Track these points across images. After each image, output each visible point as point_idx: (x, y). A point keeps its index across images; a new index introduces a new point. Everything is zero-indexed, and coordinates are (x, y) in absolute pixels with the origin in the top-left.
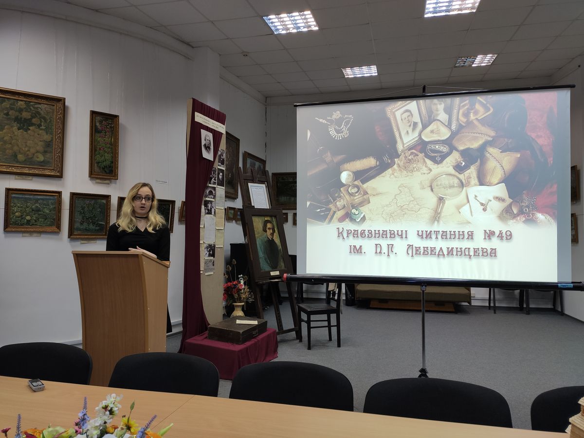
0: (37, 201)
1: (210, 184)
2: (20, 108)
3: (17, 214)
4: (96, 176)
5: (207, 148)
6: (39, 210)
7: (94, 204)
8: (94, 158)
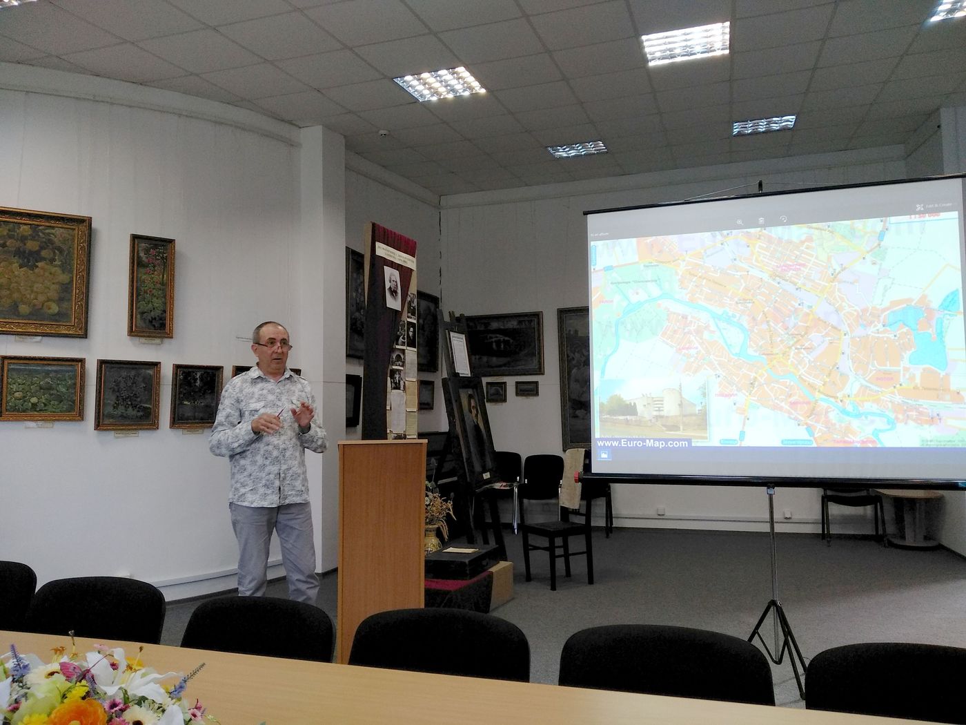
0: (48, 373)
1: (397, 344)
2: (22, 236)
3: (17, 395)
4: (140, 334)
5: (393, 292)
6: (50, 388)
7: (135, 376)
8: (136, 306)
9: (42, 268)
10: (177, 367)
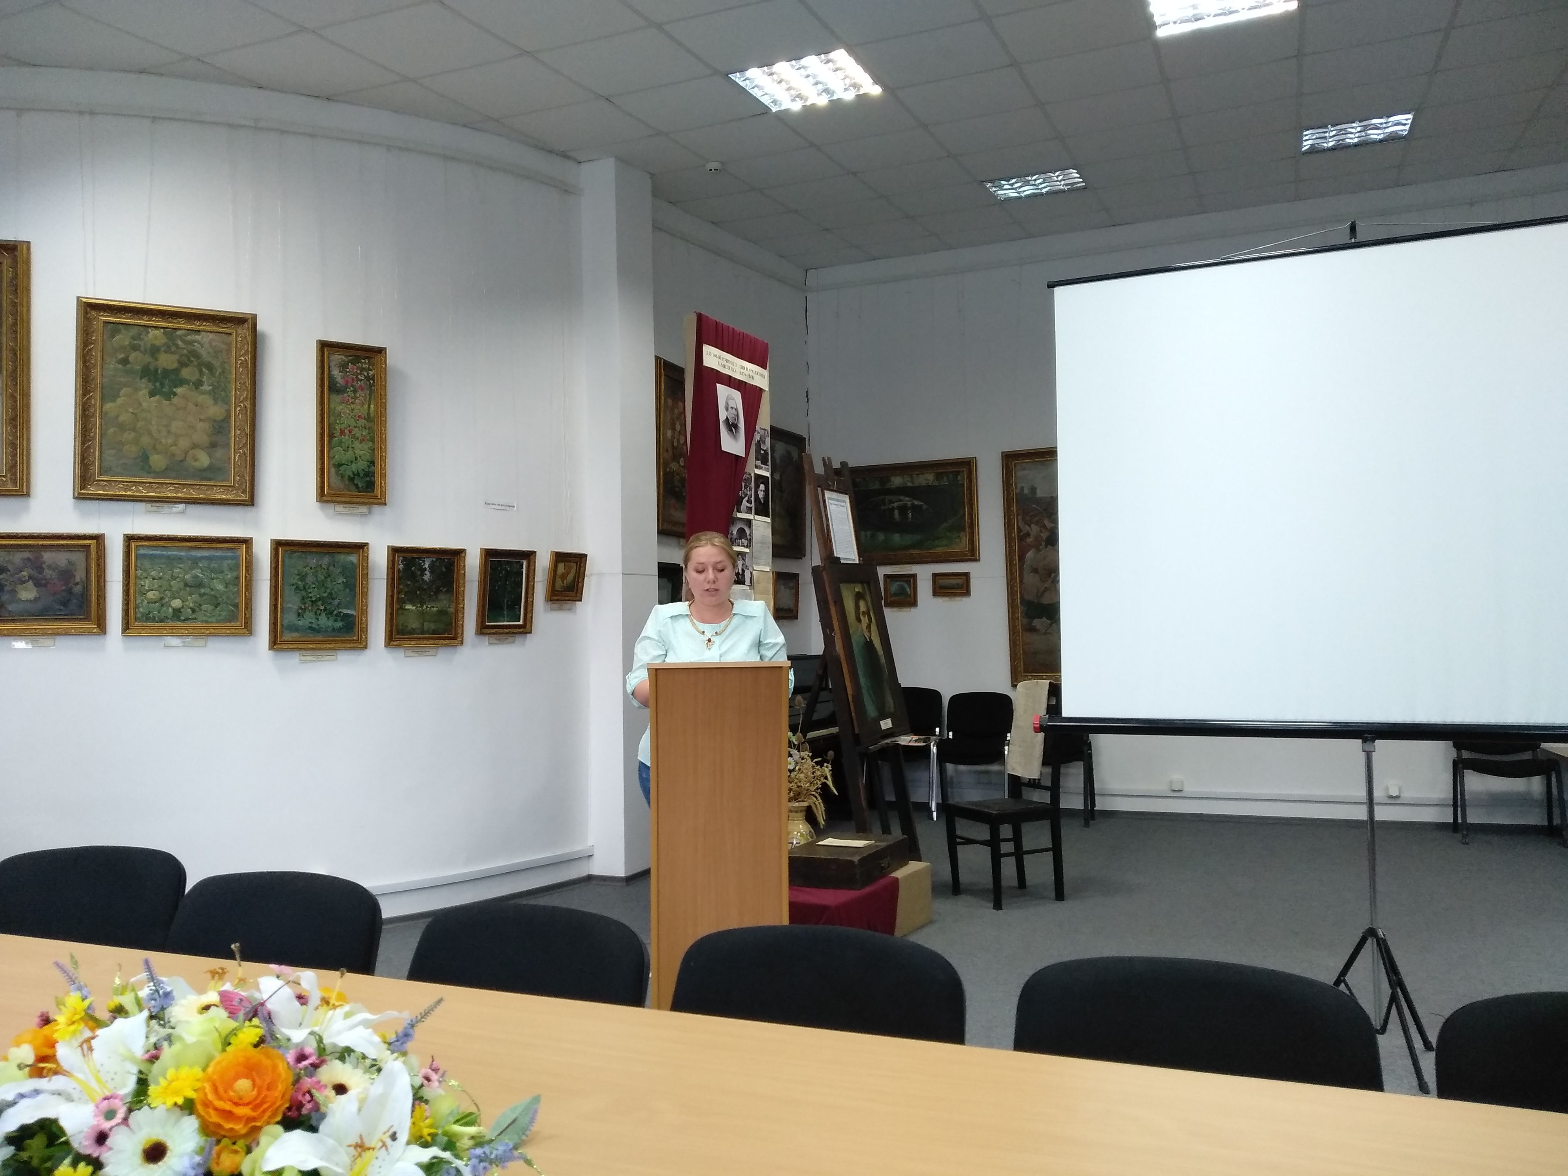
0: (195, 561)
1: (739, 511)
2: (153, 345)
3: (151, 595)
4: (334, 499)
5: (732, 427)
6: (200, 585)
7: (329, 565)
8: (329, 452)
9: (184, 397)
10: (395, 551)
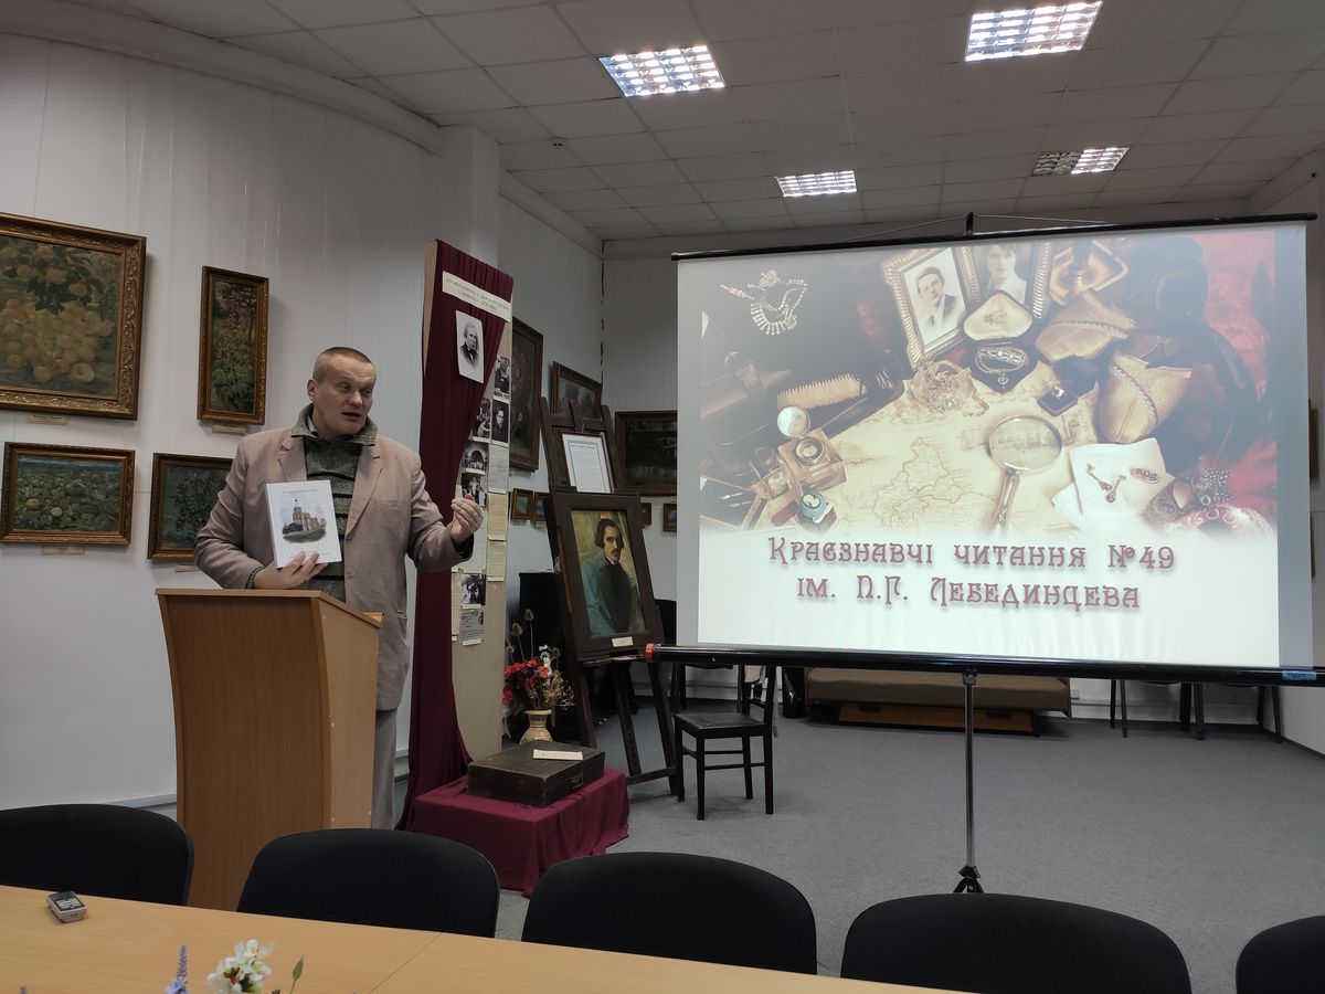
0: (77, 472)
1: (475, 435)
2: (41, 260)
3: (30, 502)
4: (214, 417)
5: (470, 353)
6: (81, 494)
7: (209, 479)
8: (210, 375)
9: (71, 312)
